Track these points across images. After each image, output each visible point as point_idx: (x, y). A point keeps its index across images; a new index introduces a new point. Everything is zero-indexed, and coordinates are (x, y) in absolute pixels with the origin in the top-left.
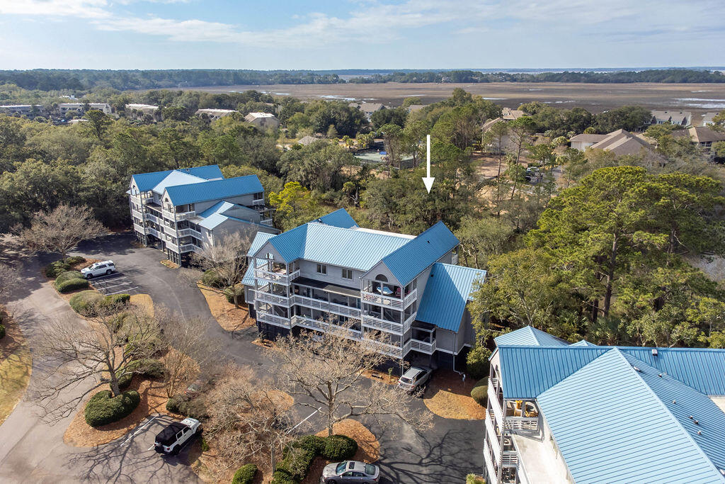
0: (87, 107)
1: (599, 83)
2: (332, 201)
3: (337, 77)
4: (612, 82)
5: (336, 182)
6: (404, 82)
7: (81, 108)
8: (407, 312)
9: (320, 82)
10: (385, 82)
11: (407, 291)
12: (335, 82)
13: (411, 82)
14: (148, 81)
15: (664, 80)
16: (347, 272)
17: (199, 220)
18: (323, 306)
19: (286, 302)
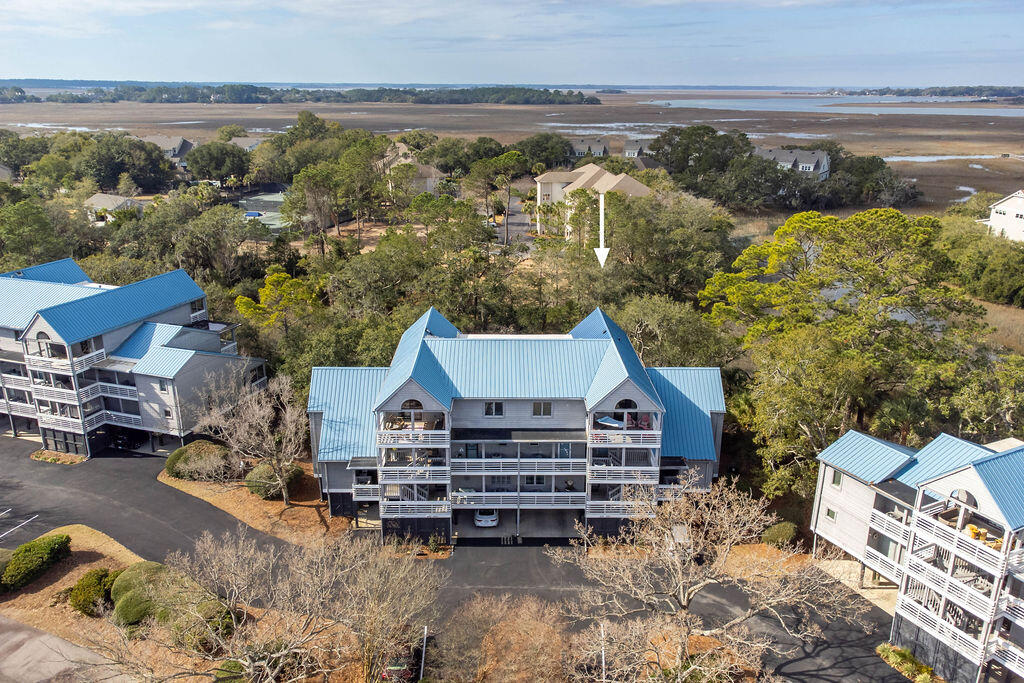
3: (23, 92)
6: (148, 101)
12: (20, 99)
13: (160, 102)
16: (542, 407)
17: (124, 365)
18: (506, 467)
19: (444, 475)
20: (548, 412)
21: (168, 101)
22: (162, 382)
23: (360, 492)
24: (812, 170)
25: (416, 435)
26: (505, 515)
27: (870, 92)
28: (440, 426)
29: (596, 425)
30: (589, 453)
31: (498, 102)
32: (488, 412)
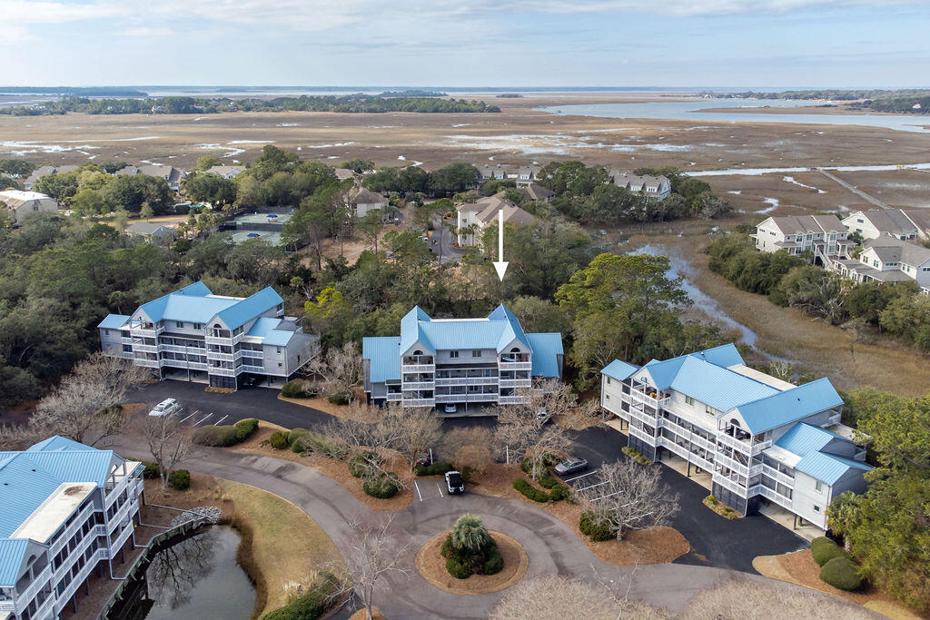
13: (106, 113)
16: (477, 353)
17: (257, 340)
18: (460, 382)
19: (431, 386)
20: (479, 355)
21: (113, 112)
22: (279, 348)
23: (390, 397)
24: (656, 191)
25: (417, 368)
26: (460, 406)
27: (735, 95)
28: (430, 362)
29: (502, 361)
30: (500, 374)
31: (410, 110)
32: (452, 356)
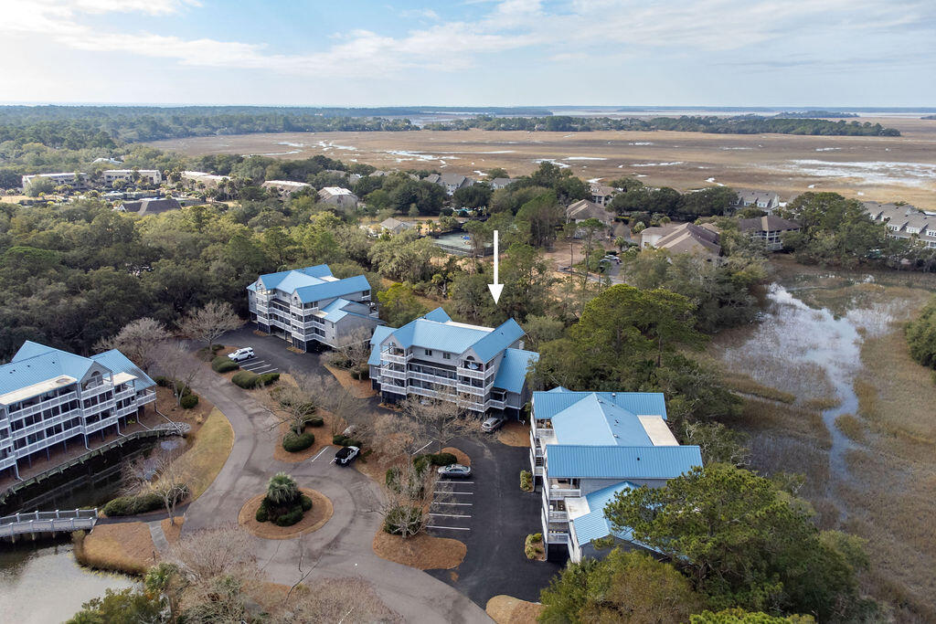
0: (136, 176)
1: (720, 133)
2: (423, 291)
3: (409, 122)
4: (735, 132)
5: (426, 273)
6: (490, 129)
7: (128, 176)
8: (488, 381)
9: (388, 129)
10: (466, 129)
11: (487, 367)
12: (407, 128)
13: (499, 130)
14: (181, 129)
15: (793, 132)
16: (447, 355)
17: (323, 315)
18: (429, 378)
20: (449, 358)
22: (333, 324)
24: (898, 230)
31: (786, 132)
32: (426, 354)
